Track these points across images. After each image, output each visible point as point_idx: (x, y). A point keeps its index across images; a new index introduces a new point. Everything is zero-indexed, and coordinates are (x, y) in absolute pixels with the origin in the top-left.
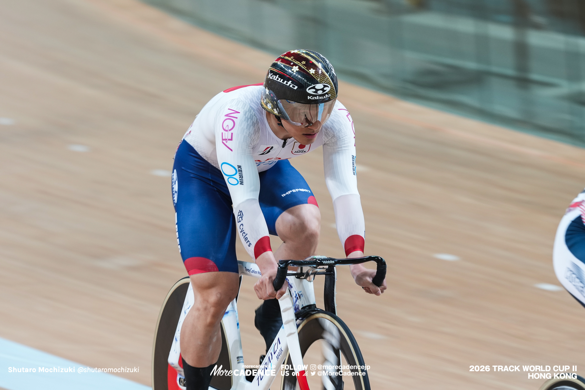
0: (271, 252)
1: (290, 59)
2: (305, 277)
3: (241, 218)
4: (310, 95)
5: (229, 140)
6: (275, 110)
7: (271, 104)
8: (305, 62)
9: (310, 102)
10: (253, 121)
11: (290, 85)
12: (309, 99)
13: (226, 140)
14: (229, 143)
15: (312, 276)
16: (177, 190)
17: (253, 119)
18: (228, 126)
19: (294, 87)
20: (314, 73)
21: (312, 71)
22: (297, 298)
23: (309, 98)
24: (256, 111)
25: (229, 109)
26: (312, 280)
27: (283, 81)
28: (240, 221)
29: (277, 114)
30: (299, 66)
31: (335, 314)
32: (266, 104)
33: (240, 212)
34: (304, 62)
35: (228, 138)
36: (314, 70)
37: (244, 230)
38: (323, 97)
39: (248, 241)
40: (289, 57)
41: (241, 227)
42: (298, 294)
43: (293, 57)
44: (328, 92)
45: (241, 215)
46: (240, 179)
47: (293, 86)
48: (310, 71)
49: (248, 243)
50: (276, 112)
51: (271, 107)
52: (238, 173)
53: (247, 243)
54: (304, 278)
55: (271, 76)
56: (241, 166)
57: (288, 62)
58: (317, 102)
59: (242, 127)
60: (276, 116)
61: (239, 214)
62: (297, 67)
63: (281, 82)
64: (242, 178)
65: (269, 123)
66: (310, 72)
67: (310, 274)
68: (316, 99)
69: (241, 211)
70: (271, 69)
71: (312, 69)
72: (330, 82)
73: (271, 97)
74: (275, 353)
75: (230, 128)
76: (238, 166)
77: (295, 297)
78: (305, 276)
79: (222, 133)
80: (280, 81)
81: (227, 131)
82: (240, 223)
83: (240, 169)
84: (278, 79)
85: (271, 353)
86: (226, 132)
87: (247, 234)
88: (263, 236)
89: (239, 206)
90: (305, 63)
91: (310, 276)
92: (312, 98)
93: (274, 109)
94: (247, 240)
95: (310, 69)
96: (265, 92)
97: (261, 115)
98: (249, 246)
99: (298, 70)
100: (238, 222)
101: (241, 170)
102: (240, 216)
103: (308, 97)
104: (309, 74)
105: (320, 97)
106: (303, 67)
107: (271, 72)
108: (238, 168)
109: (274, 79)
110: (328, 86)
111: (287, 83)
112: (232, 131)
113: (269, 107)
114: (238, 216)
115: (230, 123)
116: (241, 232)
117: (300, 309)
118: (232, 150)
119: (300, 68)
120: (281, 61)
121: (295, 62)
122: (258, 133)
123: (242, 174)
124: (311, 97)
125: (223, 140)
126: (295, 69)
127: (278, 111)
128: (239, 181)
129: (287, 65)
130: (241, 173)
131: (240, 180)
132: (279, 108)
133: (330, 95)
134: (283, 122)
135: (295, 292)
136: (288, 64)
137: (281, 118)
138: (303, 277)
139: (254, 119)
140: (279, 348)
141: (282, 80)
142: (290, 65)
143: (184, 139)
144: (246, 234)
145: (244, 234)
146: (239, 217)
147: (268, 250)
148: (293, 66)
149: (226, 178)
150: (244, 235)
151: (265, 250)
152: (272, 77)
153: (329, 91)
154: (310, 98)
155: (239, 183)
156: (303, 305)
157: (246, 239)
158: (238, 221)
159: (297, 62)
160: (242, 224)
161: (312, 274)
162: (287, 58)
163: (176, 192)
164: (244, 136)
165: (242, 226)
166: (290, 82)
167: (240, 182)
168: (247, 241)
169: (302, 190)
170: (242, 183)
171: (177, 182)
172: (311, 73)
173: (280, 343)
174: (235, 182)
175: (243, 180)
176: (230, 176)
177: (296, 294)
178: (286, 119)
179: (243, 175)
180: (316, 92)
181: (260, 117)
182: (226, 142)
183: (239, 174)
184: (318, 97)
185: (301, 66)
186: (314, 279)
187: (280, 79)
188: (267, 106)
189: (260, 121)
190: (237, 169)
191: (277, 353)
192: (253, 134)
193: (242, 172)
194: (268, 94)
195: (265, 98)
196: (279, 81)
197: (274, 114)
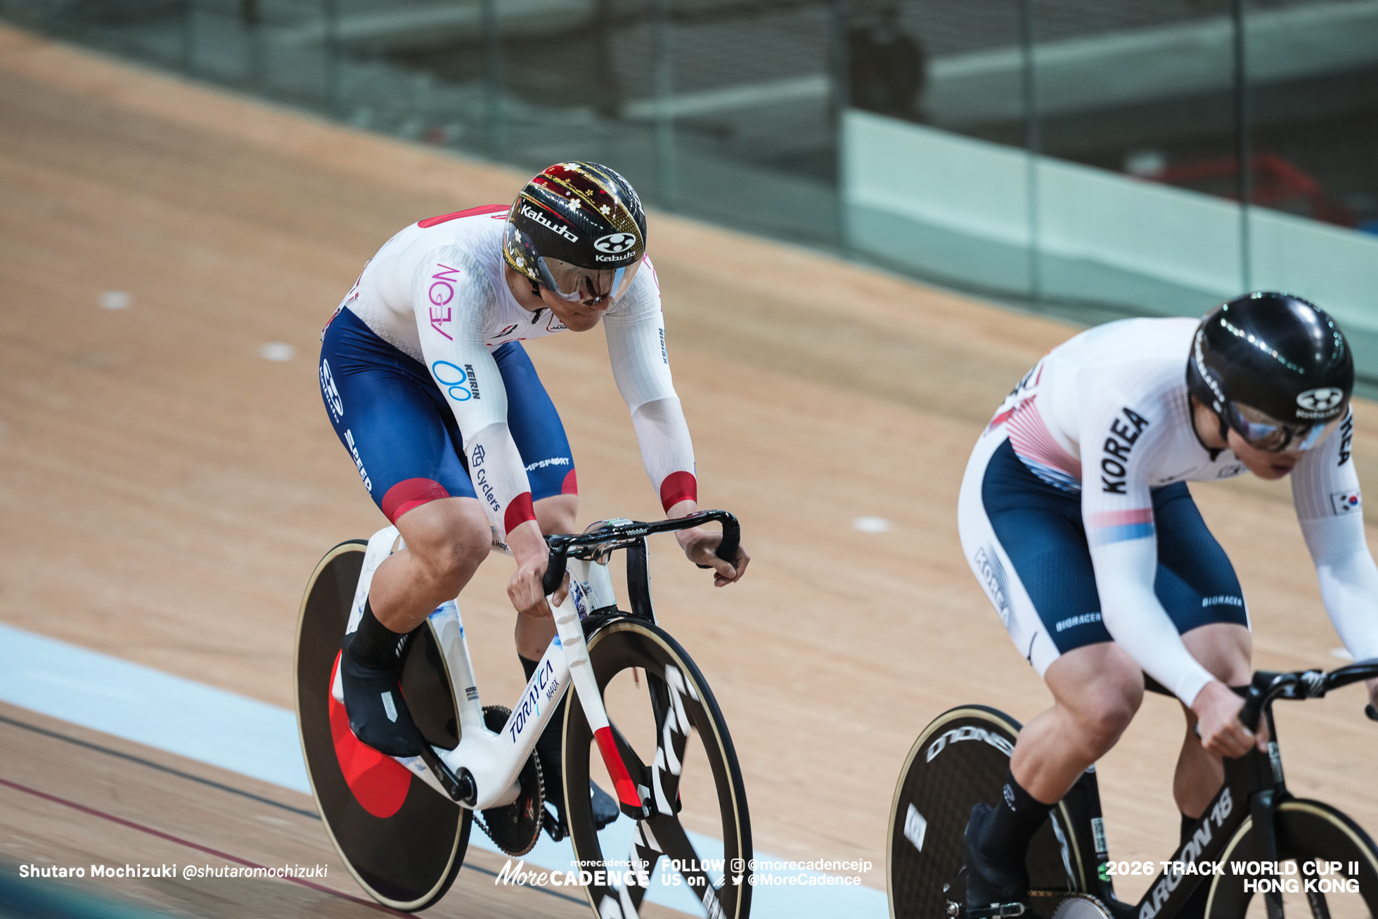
0: (535, 521)
1: (563, 184)
2: (594, 556)
3: (480, 459)
4: (600, 253)
5: (444, 320)
6: (530, 270)
7: (523, 259)
8: (592, 192)
9: (601, 265)
10: (483, 284)
11: (564, 233)
12: (597, 260)
13: (438, 320)
14: (445, 327)
15: (606, 556)
16: (336, 393)
17: (483, 282)
18: (440, 295)
19: (572, 237)
20: (608, 213)
21: (605, 210)
22: (581, 593)
23: (597, 258)
24: (487, 269)
25: (438, 265)
26: (606, 561)
27: (552, 225)
28: (478, 463)
29: (534, 277)
30: (581, 199)
31: (653, 622)
32: (514, 257)
33: (479, 447)
34: (590, 192)
35: (441, 316)
36: (609, 209)
37: (485, 481)
38: (623, 257)
39: (494, 501)
40: (563, 179)
41: (481, 475)
42: (582, 587)
43: (569, 180)
44: (632, 247)
45: (480, 453)
46: (473, 388)
47: (570, 236)
48: (601, 209)
49: (494, 505)
50: (531, 273)
51: (522, 265)
52: (467, 378)
53: (491, 504)
54: (592, 560)
55: (528, 211)
56: (471, 366)
57: (561, 190)
58: (612, 266)
59: (466, 296)
60: (530, 280)
61: (477, 451)
62: (578, 201)
63: (548, 225)
64: (476, 386)
65: (512, 288)
66: (601, 211)
67: (602, 552)
68: (610, 260)
69: (481, 446)
70: (527, 199)
71: (605, 206)
72: (635, 229)
73: (526, 248)
74: (542, 688)
75: (445, 298)
76: (466, 366)
77: (576, 591)
78: (592, 555)
79: (430, 309)
80: (546, 223)
81: (439, 304)
82: (478, 468)
83: (469, 371)
84: (541, 220)
85: (535, 687)
86: (437, 307)
87: (492, 488)
88: (521, 492)
89: (475, 436)
90: (592, 194)
91: (602, 556)
92: (603, 258)
93: (528, 269)
94: (491, 499)
95: (602, 206)
96: (512, 237)
97: (496, 276)
98: (496, 510)
99: (579, 206)
100: (474, 466)
101: (473, 373)
102: (479, 455)
103: (597, 256)
104: (599, 215)
105: (618, 258)
106: (589, 202)
107: (528, 203)
108: (467, 369)
109: (533, 218)
110: (632, 238)
111: (558, 229)
112: (449, 305)
113: (520, 263)
114: (475, 454)
115: (443, 291)
116: (480, 484)
117: (588, 613)
118: (451, 339)
119: (582, 202)
120: (547, 186)
121: (573, 190)
122: (494, 306)
123: (475, 380)
124: (602, 256)
125: (433, 320)
126: (574, 205)
127: (536, 274)
128: (471, 392)
129: (560, 196)
130: (473, 378)
131: (473, 390)
132: (538, 269)
133: (634, 252)
134: (543, 292)
135: (575, 582)
136: (561, 194)
137: (540, 286)
138: (589, 557)
139: (485, 282)
140: (551, 680)
141: (549, 223)
142: (565, 196)
143: (345, 307)
144: (490, 488)
145: (486, 487)
146: (475, 457)
147: (531, 517)
148: (570, 197)
149: (444, 389)
150: (486, 489)
151: (524, 519)
152: (529, 213)
153: (634, 246)
154: (600, 258)
155: (472, 396)
156: (593, 607)
157: (490, 497)
158: (475, 464)
159: (577, 192)
160: (483, 470)
161: (604, 552)
162: (557, 180)
163: (335, 397)
164: (472, 313)
165: (482, 472)
166: (565, 227)
167: (473, 393)
168: (491, 501)
169: (556, 461)
170: (477, 396)
171: (332, 381)
172: (603, 213)
173: (552, 671)
174: (464, 395)
175: (478, 390)
176: (454, 385)
177: (578, 587)
178: (550, 288)
179: (477, 381)
180: (611, 248)
181: (494, 277)
182: (440, 325)
183: (470, 379)
184: (613, 256)
185: (585, 199)
186: (609, 560)
187: (545, 220)
188: (515, 260)
189: (494, 284)
190: (466, 372)
191: (547, 688)
192: (487, 306)
193: (474, 376)
194: (520, 241)
195: (513, 247)
196: (543, 223)
197: (527, 277)
